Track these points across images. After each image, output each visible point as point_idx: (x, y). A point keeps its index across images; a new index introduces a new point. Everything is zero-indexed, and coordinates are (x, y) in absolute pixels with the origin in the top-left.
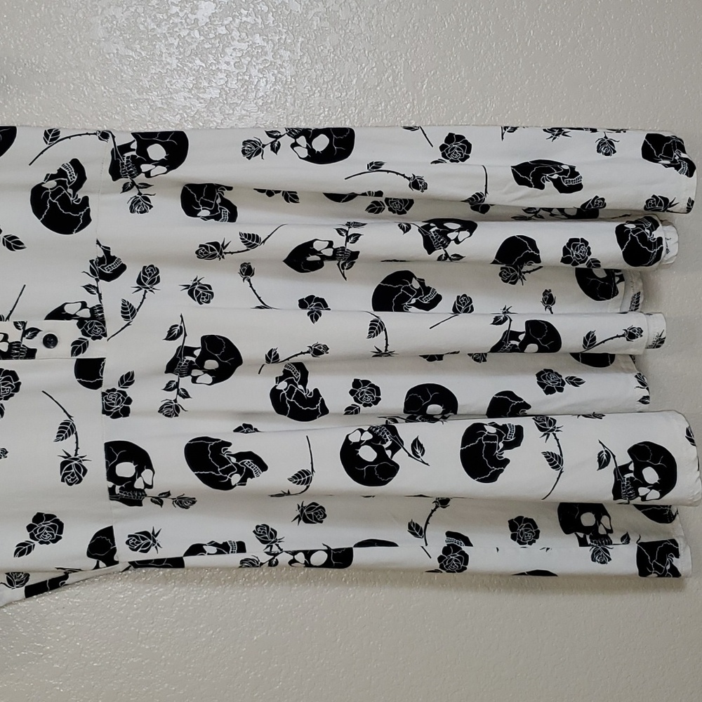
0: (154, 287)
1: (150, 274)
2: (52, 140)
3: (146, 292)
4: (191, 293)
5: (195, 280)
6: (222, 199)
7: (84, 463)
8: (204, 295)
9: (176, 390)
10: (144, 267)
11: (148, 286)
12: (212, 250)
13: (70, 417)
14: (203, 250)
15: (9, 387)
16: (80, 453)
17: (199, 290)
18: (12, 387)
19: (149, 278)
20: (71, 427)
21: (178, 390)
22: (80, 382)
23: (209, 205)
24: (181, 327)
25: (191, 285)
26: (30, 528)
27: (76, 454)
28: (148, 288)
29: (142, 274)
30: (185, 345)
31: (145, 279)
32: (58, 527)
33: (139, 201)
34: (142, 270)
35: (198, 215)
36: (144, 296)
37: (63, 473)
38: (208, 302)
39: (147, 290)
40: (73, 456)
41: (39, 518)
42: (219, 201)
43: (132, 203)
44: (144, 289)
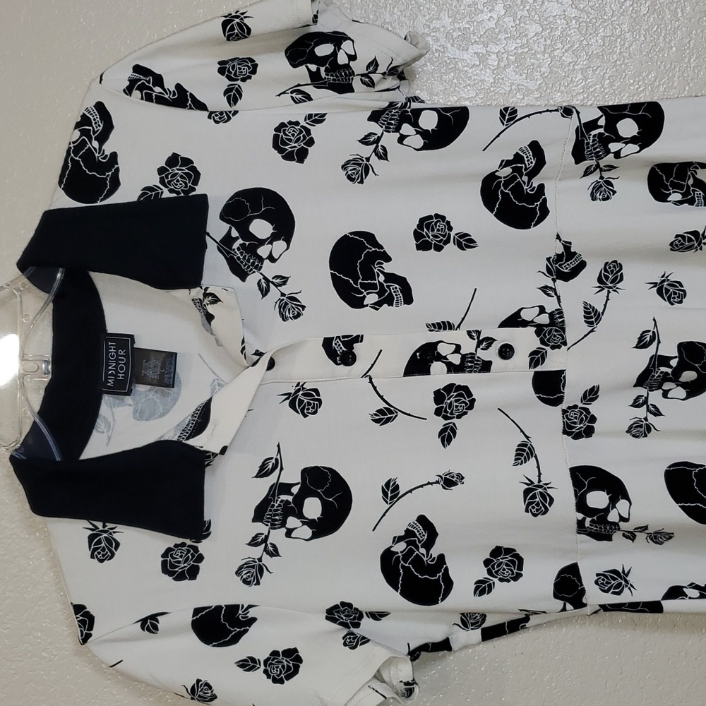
0: (618, 286)
1: (612, 271)
2: (509, 120)
3: (609, 292)
4: (660, 292)
5: (663, 276)
6: (695, 179)
7: (549, 491)
8: (675, 293)
9: (645, 406)
10: (606, 263)
11: (611, 285)
12: (690, 240)
13: (527, 437)
14: (680, 241)
15: (463, 405)
16: (544, 480)
17: (669, 287)
18: (466, 404)
19: (610, 276)
20: (529, 448)
21: (648, 406)
22: (539, 398)
23: (681, 187)
24: (654, 333)
25: (659, 282)
26: (487, 563)
27: (540, 481)
28: (610, 288)
29: (603, 271)
30: (658, 354)
31: (607, 278)
32: (517, 562)
33: (601, 186)
34: (603, 267)
35: (669, 199)
36: (608, 297)
37: (527, 502)
38: (680, 302)
39: (611, 290)
40: (536, 483)
41: (497, 552)
42: (691, 182)
43: (593, 189)
44: (607, 289)
